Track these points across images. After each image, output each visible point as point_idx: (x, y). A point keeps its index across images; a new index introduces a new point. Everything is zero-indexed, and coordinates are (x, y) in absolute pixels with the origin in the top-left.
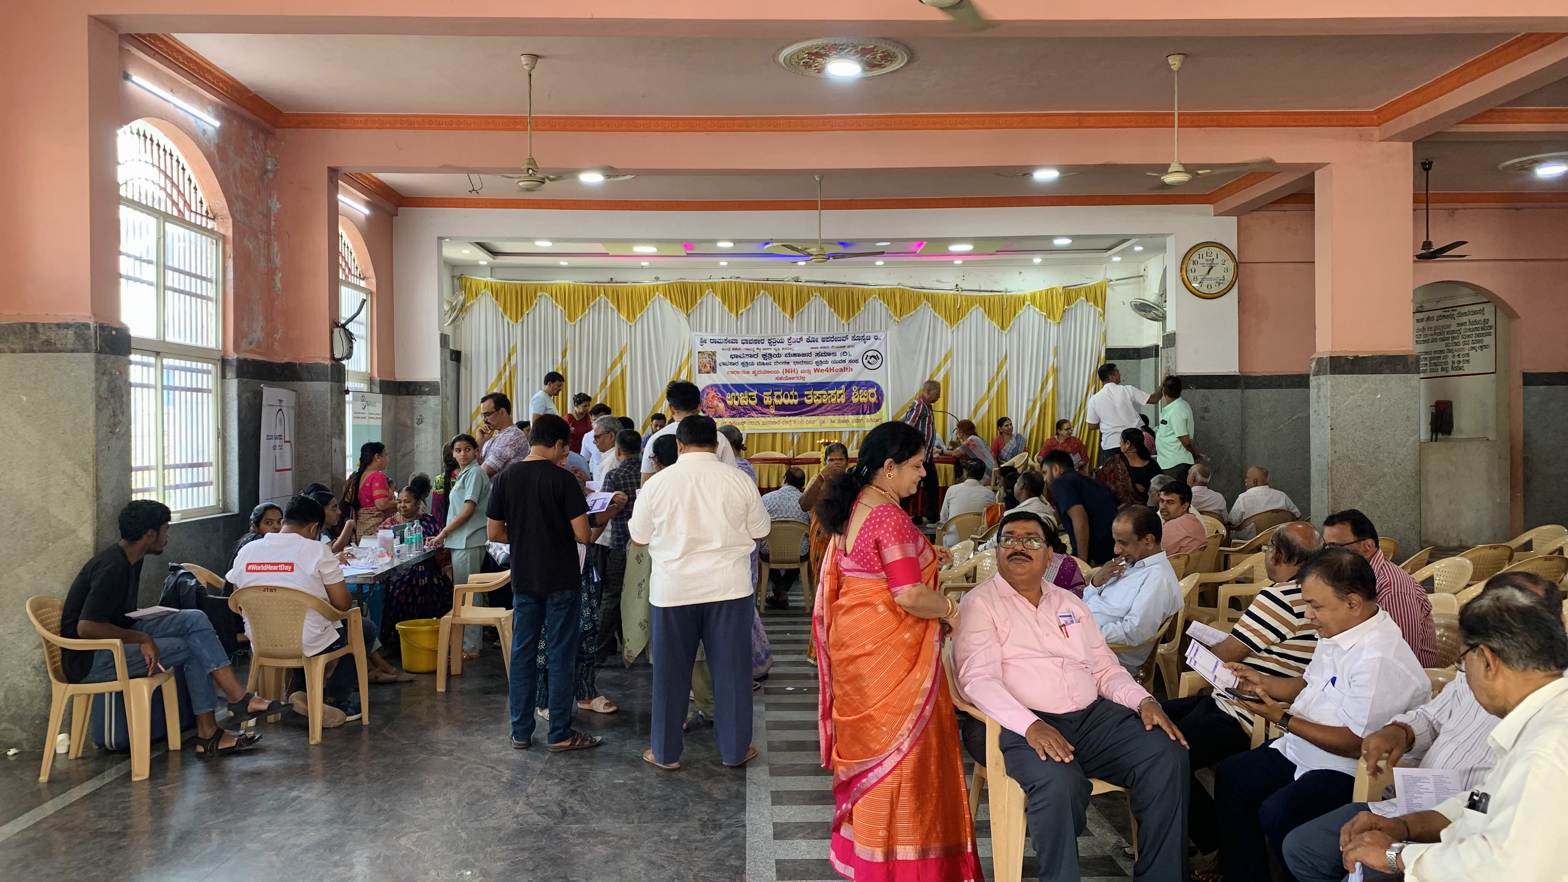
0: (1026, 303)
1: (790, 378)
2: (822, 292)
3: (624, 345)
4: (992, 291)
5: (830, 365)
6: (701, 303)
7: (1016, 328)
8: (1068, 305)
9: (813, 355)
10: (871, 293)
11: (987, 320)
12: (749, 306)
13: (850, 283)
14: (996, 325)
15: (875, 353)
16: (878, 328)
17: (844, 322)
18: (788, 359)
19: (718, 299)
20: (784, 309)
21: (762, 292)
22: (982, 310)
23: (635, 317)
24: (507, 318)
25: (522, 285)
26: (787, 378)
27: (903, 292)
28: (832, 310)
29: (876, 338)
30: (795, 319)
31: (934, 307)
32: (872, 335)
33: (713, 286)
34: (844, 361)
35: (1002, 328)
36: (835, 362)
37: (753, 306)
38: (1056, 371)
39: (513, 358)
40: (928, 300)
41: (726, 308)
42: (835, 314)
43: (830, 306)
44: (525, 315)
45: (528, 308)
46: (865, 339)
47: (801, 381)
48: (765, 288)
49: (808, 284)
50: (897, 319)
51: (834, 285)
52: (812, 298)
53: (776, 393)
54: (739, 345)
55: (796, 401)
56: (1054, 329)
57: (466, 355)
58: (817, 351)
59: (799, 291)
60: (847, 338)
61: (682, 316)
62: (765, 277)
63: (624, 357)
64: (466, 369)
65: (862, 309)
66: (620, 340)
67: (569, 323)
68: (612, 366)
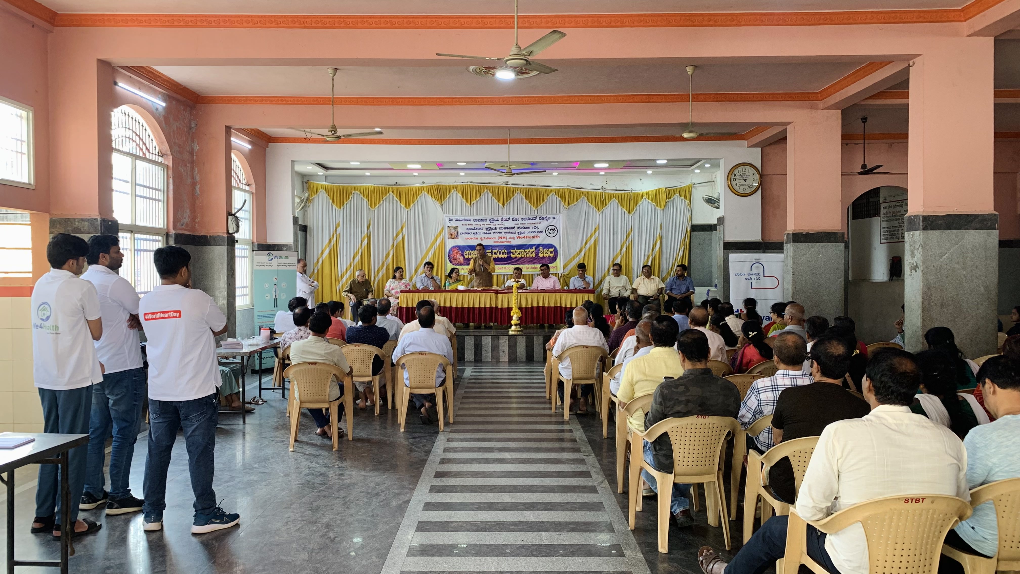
0: (644, 197)
1: (502, 242)
2: (521, 190)
3: (403, 222)
4: (623, 190)
5: (526, 235)
6: (449, 198)
7: (637, 212)
8: (669, 198)
9: (516, 228)
10: (551, 191)
11: (620, 208)
12: (478, 199)
13: (538, 185)
14: (625, 211)
15: (553, 227)
16: (555, 212)
17: (534, 208)
18: (501, 231)
19: (460, 195)
20: (498, 201)
21: (486, 190)
22: (617, 201)
23: (409, 206)
24: (334, 206)
25: (343, 187)
26: (500, 242)
27: (570, 191)
28: (528, 201)
29: (554, 218)
30: (505, 206)
31: (588, 199)
32: (551, 217)
33: (456, 187)
34: (535, 232)
35: (629, 212)
36: (529, 233)
37: (480, 199)
38: (661, 238)
39: (338, 229)
40: (585, 195)
41: (464, 201)
42: (529, 204)
43: (526, 199)
44: (345, 205)
45: (347, 201)
46: (547, 219)
47: (509, 244)
48: (488, 188)
49: (513, 186)
50: (566, 207)
51: (529, 187)
52: (515, 194)
53: (494, 251)
54: (472, 222)
55: (506, 256)
56: (660, 212)
57: (310, 228)
58: (519, 225)
59: (508, 190)
60: (536, 218)
61: (438, 205)
62: (488, 182)
63: (404, 229)
64: (310, 236)
65: (546, 201)
66: (401, 219)
67: (371, 209)
68: (397, 236)
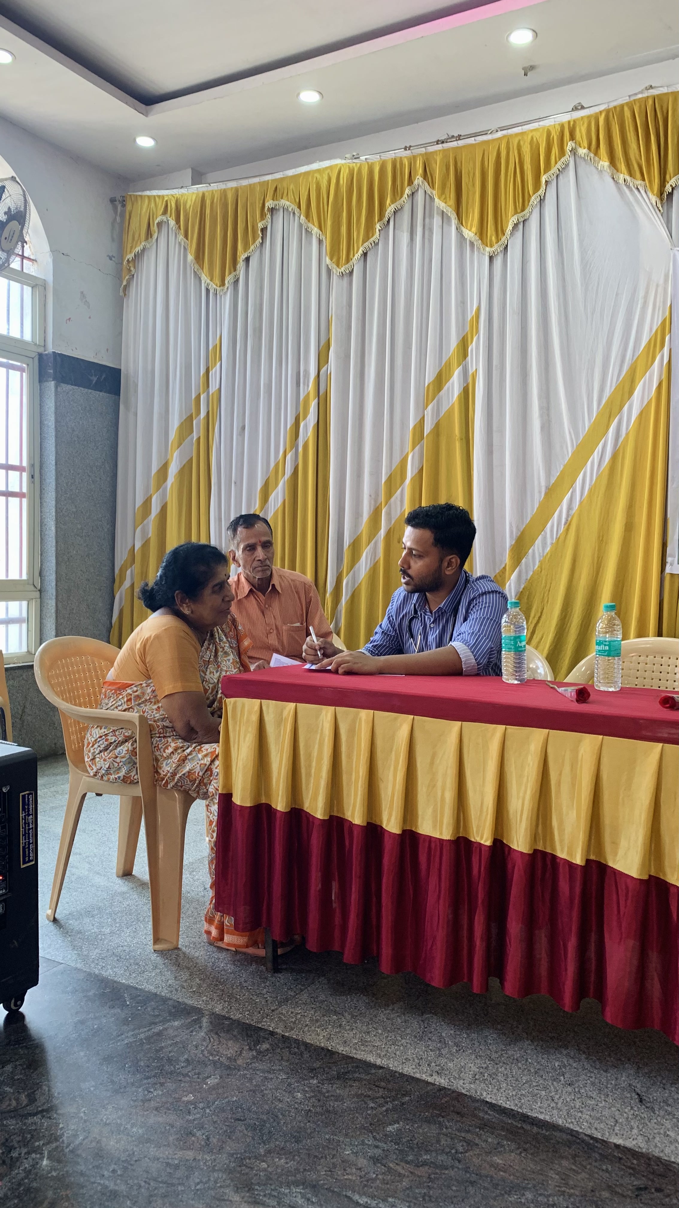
3: (471, 314)
24: (205, 278)
39: (214, 372)
44: (241, 265)
57: (127, 376)
61: (646, 203)
63: (472, 347)
64: (127, 408)
66: (462, 303)
67: (336, 271)
68: (440, 381)
